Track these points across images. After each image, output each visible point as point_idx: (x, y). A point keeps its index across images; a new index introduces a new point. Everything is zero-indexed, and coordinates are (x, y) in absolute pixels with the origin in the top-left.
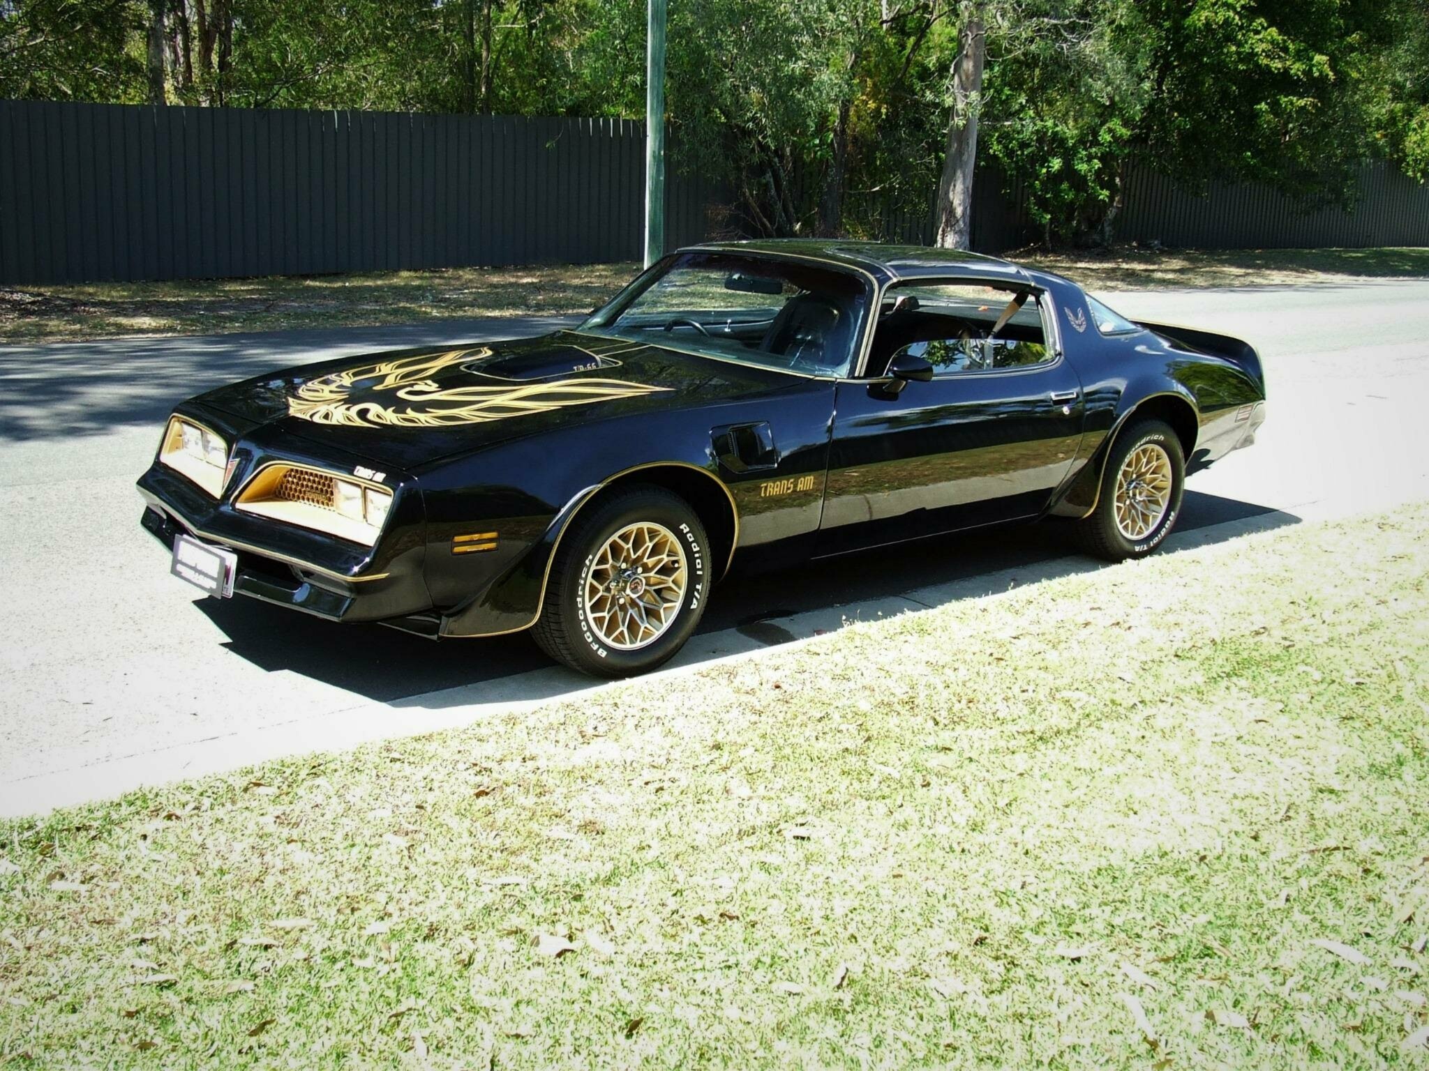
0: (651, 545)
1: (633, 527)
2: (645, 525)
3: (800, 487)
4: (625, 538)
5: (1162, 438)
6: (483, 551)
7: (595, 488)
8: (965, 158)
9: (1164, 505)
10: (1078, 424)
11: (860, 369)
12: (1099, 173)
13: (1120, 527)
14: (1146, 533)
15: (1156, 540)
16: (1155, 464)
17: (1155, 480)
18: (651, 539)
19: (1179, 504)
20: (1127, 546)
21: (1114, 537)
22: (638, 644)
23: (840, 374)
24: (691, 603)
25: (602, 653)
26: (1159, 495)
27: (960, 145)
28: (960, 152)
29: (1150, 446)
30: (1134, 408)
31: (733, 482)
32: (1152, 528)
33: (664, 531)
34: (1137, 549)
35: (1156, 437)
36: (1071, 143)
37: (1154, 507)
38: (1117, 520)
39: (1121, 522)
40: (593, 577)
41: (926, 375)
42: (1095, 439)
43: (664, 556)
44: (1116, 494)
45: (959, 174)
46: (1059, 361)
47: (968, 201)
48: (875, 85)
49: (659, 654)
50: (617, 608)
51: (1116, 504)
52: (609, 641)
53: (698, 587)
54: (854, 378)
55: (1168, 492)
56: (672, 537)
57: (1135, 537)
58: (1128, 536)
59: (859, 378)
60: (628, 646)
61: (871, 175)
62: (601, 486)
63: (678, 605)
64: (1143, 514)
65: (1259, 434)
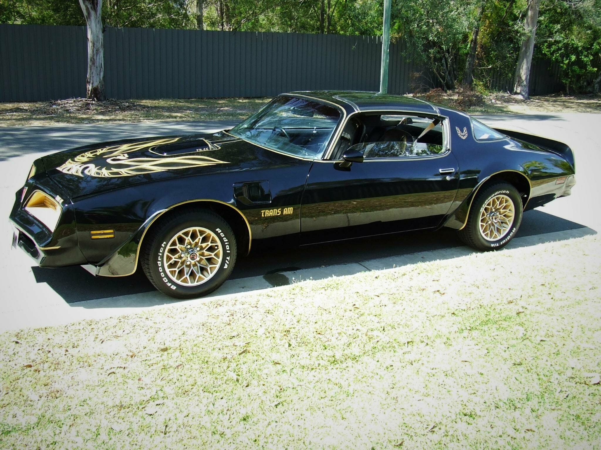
0: (201, 238)
1: (191, 229)
2: (197, 229)
3: (285, 212)
4: (186, 234)
5: (508, 192)
6: (107, 238)
7: (164, 211)
8: (528, 54)
9: (510, 225)
10: (455, 184)
11: (328, 156)
12: (591, 61)
13: (483, 235)
14: (499, 238)
15: (504, 241)
16: (504, 204)
17: (505, 212)
18: (201, 235)
19: (519, 225)
20: (486, 244)
21: (479, 239)
22: (195, 284)
23: (317, 158)
24: (224, 265)
25: (174, 287)
26: (507, 220)
27: (526, 48)
28: (526, 52)
29: (502, 196)
30: (489, 177)
31: (245, 209)
32: (502, 236)
33: (208, 231)
34: (492, 245)
35: (504, 192)
36: (580, 49)
37: (504, 225)
38: (481, 231)
39: (484, 232)
40: (168, 252)
41: (360, 159)
42: (466, 192)
43: (209, 243)
44: (480, 219)
45: (525, 61)
46: (448, 153)
47: (528, 73)
48: (490, 23)
49: (206, 289)
50: (184, 266)
51: (480, 223)
52: (179, 282)
53: (228, 258)
54: (324, 160)
55: (512, 218)
56: (213, 234)
57: (492, 240)
58: (488, 239)
59: (326, 160)
60: (190, 284)
61: (488, 61)
62: (167, 210)
63: (218, 266)
64: (497, 228)
65: (572, 190)
